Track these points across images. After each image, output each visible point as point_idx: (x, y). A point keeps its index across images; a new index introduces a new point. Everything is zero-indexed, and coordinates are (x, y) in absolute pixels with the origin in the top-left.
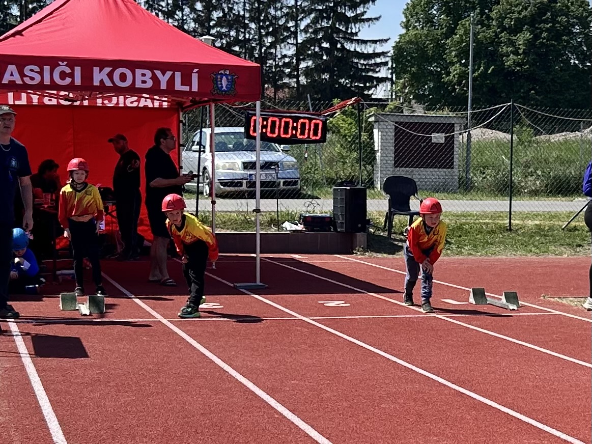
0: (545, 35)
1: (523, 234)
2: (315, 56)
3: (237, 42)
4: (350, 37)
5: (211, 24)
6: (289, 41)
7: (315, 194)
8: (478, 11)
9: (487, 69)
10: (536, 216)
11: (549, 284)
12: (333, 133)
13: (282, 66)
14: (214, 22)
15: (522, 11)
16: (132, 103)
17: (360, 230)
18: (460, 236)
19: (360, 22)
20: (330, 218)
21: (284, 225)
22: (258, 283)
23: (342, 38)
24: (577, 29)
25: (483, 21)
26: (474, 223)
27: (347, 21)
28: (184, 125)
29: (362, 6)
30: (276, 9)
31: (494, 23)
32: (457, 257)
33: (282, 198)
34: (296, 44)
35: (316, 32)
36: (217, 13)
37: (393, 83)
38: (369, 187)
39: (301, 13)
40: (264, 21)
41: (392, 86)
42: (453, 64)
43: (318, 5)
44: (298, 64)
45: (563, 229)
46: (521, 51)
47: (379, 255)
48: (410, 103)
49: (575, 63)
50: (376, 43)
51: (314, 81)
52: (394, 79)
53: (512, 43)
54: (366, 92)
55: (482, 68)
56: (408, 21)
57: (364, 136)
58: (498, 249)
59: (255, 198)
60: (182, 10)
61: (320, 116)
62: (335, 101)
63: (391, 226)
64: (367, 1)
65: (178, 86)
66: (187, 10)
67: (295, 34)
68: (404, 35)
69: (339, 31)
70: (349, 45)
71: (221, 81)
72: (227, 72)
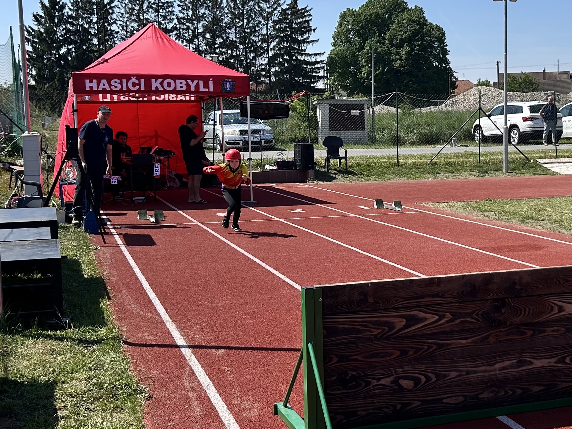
0: (417, 48)
1: (406, 168)
2: (280, 64)
3: (232, 57)
4: (301, 52)
5: (216, 47)
6: (263, 55)
7: (283, 148)
8: (377, 35)
9: (383, 69)
10: (413, 157)
11: (420, 196)
12: (293, 111)
13: (260, 71)
14: (218, 45)
15: (403, 34)
16: (173, 98)
17: (310, 168)
18: (369, 170)
19: (307, 43)
20: (293, 162)
21: (265, 167)
22: (252, 200)
23: (296, 53)
24: (436, 45)
25: (381, 40)
26: (378, 162)
27: (299, 43)
28: (204, 110)
29: (307, 33)
30: (255, 37)
31: (387, 42)
32: (367, 182)
33: (264, 151)
34: (268, 57)
35: (280, 50)
36: (220, 40)
37: (328, 79)
38: (315, 143)
39: (271, 39)
40: (248, 45)
41: (327, 81)
42: (363, 66)
43: (281, 33)
44: (270, 69)
45: (429, 164)
46: (403, 58)
47: (322, 183)
48: (338, 91)
49: (436, 64)
50: (317, 55)
51: (279, 79)
52: (328, 76)
53: (398, 54)
54: (312, 85)
55: (381, 69)
56: (336, 42)
57: (311, 113)
58: (391, 177)
59: (248, 151)
60: (198, 39)
61: (284, 102)
62: (293, 93)
63: (328, 165)
64: (310, 30)
65: (202, 89)
66: (201, 38)
67: (267, 51)
68: (333, 50)
69: (294, 48)
70: (301, 57)
71: (226, 85)
72: (230, 80)
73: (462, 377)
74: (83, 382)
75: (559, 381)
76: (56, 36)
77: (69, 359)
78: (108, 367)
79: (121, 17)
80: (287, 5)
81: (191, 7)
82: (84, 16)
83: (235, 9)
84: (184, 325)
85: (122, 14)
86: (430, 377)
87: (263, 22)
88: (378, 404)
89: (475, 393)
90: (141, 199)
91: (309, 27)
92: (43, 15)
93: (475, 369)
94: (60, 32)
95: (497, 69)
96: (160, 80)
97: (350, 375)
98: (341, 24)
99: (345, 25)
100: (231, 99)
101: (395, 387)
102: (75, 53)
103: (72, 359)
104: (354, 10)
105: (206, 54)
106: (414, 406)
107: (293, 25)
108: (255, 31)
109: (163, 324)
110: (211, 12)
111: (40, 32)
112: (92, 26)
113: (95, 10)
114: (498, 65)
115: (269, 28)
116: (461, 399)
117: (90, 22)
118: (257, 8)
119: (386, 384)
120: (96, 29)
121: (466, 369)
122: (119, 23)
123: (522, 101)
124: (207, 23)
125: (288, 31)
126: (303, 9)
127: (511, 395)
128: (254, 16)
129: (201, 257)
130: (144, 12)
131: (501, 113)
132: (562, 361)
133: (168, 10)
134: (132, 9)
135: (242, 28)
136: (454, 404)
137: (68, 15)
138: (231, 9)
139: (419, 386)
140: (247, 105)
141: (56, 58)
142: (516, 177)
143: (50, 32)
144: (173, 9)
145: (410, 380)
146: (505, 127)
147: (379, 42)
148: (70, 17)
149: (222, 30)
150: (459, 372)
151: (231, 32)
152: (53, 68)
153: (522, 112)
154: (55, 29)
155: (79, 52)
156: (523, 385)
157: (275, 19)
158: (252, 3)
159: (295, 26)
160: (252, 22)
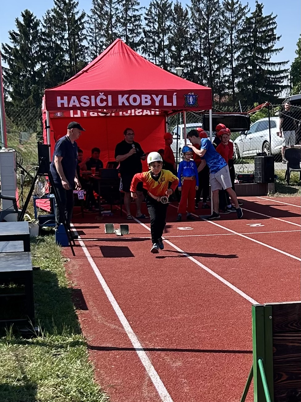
3: (196, 69)
4: (265, 62)
5: (181, 59)
6: (227, 66)
13: (224, 82)
14: (183, 58)
16: (139, 113)
17: (271, 181)
19: (271, 52)
20: (253, 175)
23: (260, 62)
27: (263, 52)
28: (168, 124)
29: (272, 41)
30: (219, 47)
34: (232, 68)
35: (244, 60)
36: (185, 52)
37: (291, 88)
39: (234, 49)
40: (212, 55)
41: (291, 90)
43: (245, 43)
44: (233, 81)
50: (281, 64)
51: (243, 90)
52: (292, 86)
54: (275, 95)
60: (164, 51)
61: (246, 114)
62: (255, 104)
63: (289, 178)
64: (275, 39)
65: (166, 104)
66: (166, 51)
67: (231, 62)
68: (297, 58)
69: (257, 58)
70: (264, 66)
71: (189, 99)
72: (193, 94)
74: (51, 388)
76: (31, 54)
77: (40, 366)
78: (74, 375)
79: (91, 32)
80: (252, 13)
81: (157, 20)
82: (57, 32)
83: (200, 20)
84: (144, 337)
85: (92, 29)
87: (228, 32)
90: (109, 213)
91: (273, 35)
92: (18, 33)
94: (34, 49)
96: (126, 96)
100: (194, 113)
102: (48, 70)
103: (42, 366)
105: (171, 67)
107: (258, 33)
108: (220, 42)
109: (125, 335)
110: (177, 24)
111: (16, 49)
112: (64, 42)
113: (67, 26)
115: (233, 37)
117: (62, 39)
118: (222, 18)
120: (68, 45)
122: (89, 38)
124: (172, 36)
125: (252, 40)
126: (268, 17)
128: (218, 26)
129: (162, 270)
130: (112, 26)
133: (135, 24)
134: (101, 24)
135: (206, 40)
137: (41, 32)
138: (196, 20)
140: (209, 118)
141: (30, 74)
143: (25, 49)
144: (140, 22)
148: (44, 33)
149: (187, 42)
151: (196, 43)
152: (29, 84)
154: (30, 46)
155: (53, 68)
157: (239, 29)
158: (217, 13)
159: (259, 35)
160: (217, 32)
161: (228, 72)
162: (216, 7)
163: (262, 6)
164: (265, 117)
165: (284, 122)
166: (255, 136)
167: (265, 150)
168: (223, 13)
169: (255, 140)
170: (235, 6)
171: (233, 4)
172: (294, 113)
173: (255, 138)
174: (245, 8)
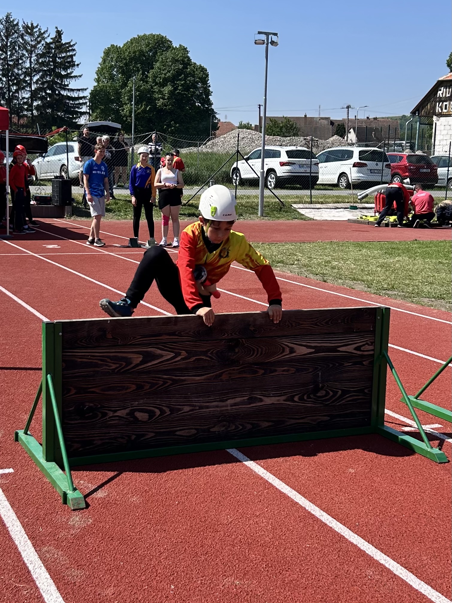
0: (180, 88)
4: (64, 87)
6: (26, 88)
7: (41, 183)
8: (141, 72)
9: (146, 107)
13: (22, 104)
15: (167, 73)
17: (68, 205)
19: (70, 78)
20: (50, 197)
22: (8, 234)
23: (59, 87)
24: (200, 85)
25: (144, 78)
27: (62, 77)
29: (71, 68)
30: (18, 69)
31: (150, 80)
34: (31, 91)
35: (43, 83)
37: (90, 115)
39: (34, 72)
40: (11, 77)
41: (89, 117)
42: (126, 104)
43: (44, 67)
44: (32, 103)
45: (185, 205)
46: (166, 98)
47: (79, 219)
49: (198, 105)
50: (80, 91)
51: (41, 113)
52: (91, 113)
53: (160, 92)
54: (74, 121)
55: (143, 107)
56: (99, 78)
61: (44, 137)
62: (53, 128)
64: (74, 65)
67: (30, 85)
68: (96, 86)
69: (57, 83)
70: (63, 92)
73: (195, 411)
75: (288, 418)
80: (51, 39)
86: (164, 411)
87: (27, 55)
88: (114, 434)
89: (206, 427)
91: (73, 62)
93: (207, 404)
95: (259, 112)
97: (87, 407)
98: (104, 61)
99: (109, 61)
101: (130, 419)
104: (118, 46)
106: (149, 437)
107: (57, 59)
108: (18, 64)
114: (260, 108)
115: (32, 61)
116: (194, 431)
118: (21, 41)
119: (122, 416)
121: (199, 404)
123: (280, 146)
125: (52, 65)
126: (67, 43)
127: (241, 430)
128: (17, 48)
131: (259, 157)
132: (291, 399)
135: (5, 61)
136: (187, 436)
139: (154, 418)
140: (6, 138)
142: (270, 221)
145: (145, 412)
146: (262, 171)
147: (142, 80)
150: (192, 406)
153: (280, 157)
156: (253, 421)
157: (38, 52)
158: (16, 35)
159: (58, 60)
160: (15, 54)
161: (28, 95)
162: (15, 29)
163: (62, 32)
164: (62, 141)
165: (82, 147)
166: (53, 159)
167: (63, 174)
168: (22, 36)
169: (53, 163)
170: (35, 30)
171: (33, 27)
172: (91, 139)
173: (53, 161)
174: (44, 33)
